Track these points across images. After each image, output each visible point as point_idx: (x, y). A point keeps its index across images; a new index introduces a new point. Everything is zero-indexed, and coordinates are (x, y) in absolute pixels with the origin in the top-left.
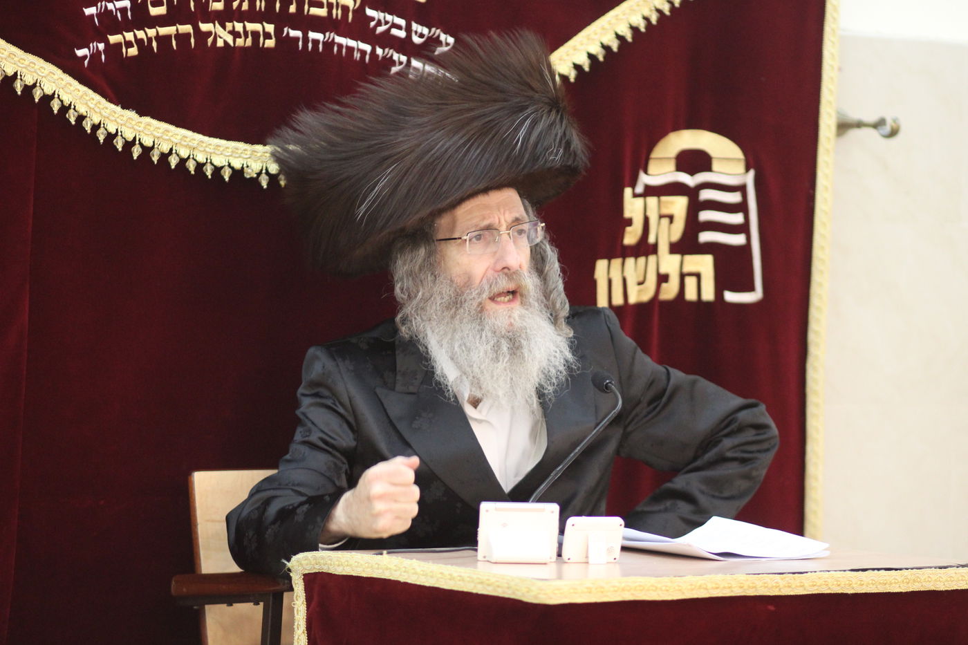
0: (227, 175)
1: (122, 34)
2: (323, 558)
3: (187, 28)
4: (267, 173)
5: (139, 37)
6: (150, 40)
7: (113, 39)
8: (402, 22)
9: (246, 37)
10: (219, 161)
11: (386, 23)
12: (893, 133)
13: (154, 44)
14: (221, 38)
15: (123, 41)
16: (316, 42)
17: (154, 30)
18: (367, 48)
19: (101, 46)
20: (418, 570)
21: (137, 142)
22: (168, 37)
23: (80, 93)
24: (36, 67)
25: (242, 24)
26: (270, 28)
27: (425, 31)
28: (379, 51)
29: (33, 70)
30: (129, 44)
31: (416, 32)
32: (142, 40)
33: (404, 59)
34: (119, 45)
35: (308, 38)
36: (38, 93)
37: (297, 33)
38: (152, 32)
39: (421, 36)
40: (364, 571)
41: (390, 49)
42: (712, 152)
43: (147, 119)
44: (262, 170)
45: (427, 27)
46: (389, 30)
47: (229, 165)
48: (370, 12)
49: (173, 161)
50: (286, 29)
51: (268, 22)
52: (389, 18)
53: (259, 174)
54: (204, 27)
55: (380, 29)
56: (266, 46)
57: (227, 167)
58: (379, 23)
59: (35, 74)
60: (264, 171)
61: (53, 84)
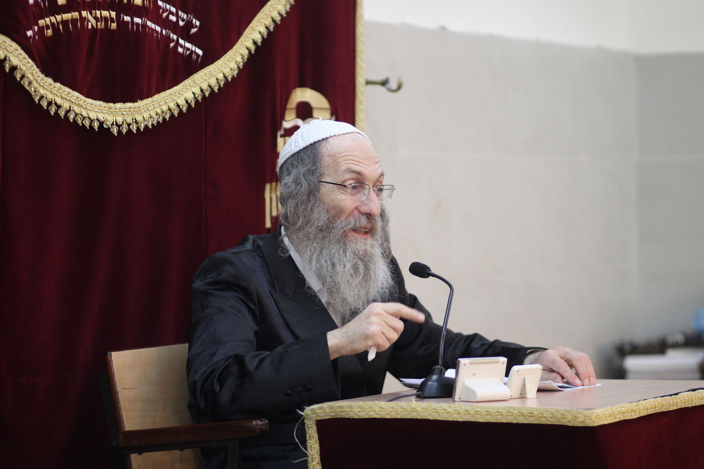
0: (96, 125)
1: (44, 19)
2: (340, 407)
3: (76, 15)
4: (117, 124)
5: (52, 21)
6: (58, 23)
7: (41, 22)
8: (173, 10)
9: (102, 22)
10: (93, 116)
11: (167, 10)
12: (399, 87)
13: (61, 27)
14: (90, 22)
15: (45, 24)
16: (138, 24)
17: (60, 16)
18: (158, 29)
19: (36, 28)
20: (451, 410)
21: (53, 102)
22: (67, 21)
23: (30, 65)
24: (7, 44)
25: (99, 12)
26: (113, 14)
27: (185, 17)
28: (164, 32)
29: (4, 47)
30: (48, 27)
31: (180, 17)
32: (54, 23)
33: (175, 37)
34: (43, 27)
35: (134, 22)
36: (7, 65)
37: (127, 19)
38: (59, 17)
39: (183, 20)
40: (388, 414)
41: (169, 30)
42: (313, 104)
43: (58, 85)
44: (113, 122)
45: (186, 14)
46: (168, 16)
47: (97, 119)
48: (160, 3)
49: (71, 117)
50: (122, 15)
51: (113, 11)
52: (168, 7)
53: (112, 124)
54: (84, 13)
55: (165, 15)
56: (112, 28)
57: (96, 121)
58: (163, 12)
59: (5, 50)
60: (115, 123)
61: (16, 58)
